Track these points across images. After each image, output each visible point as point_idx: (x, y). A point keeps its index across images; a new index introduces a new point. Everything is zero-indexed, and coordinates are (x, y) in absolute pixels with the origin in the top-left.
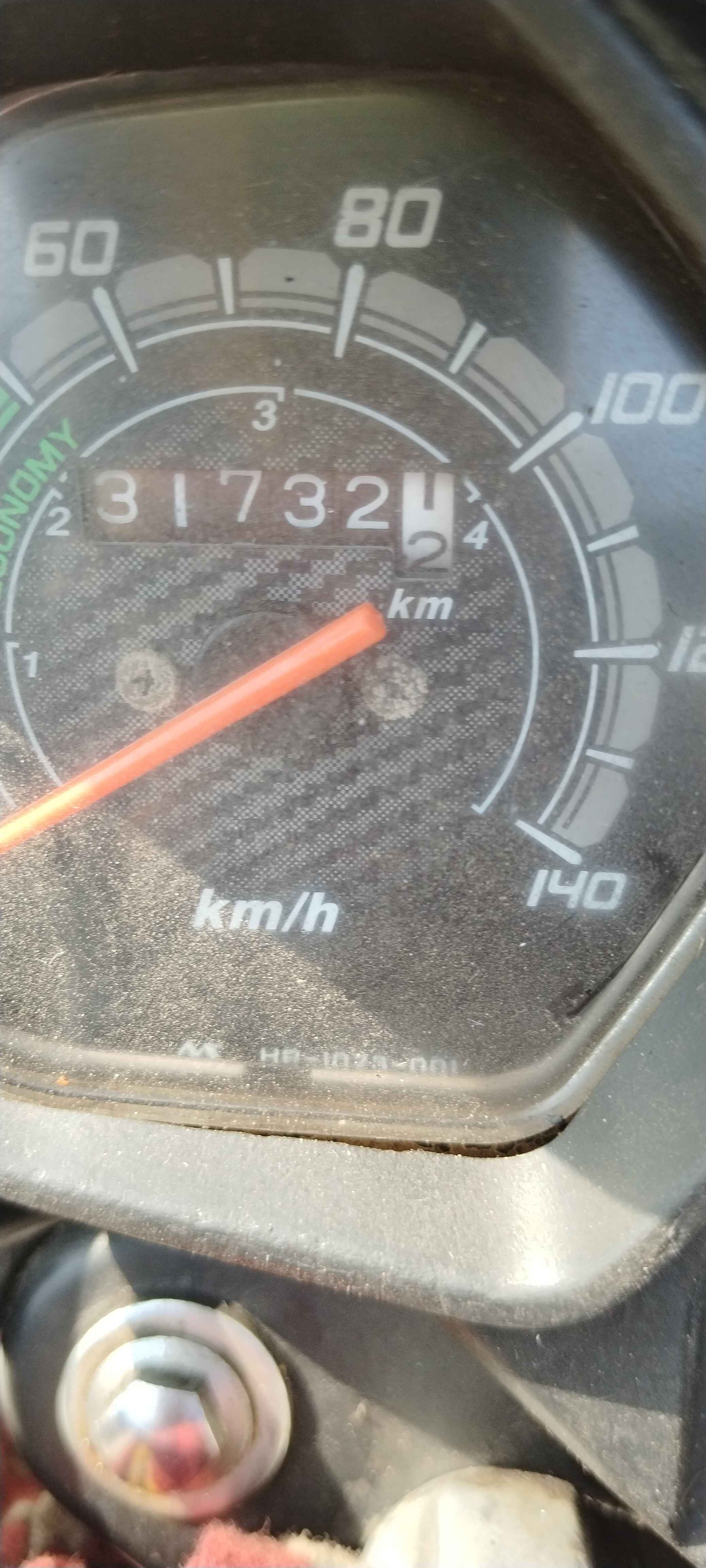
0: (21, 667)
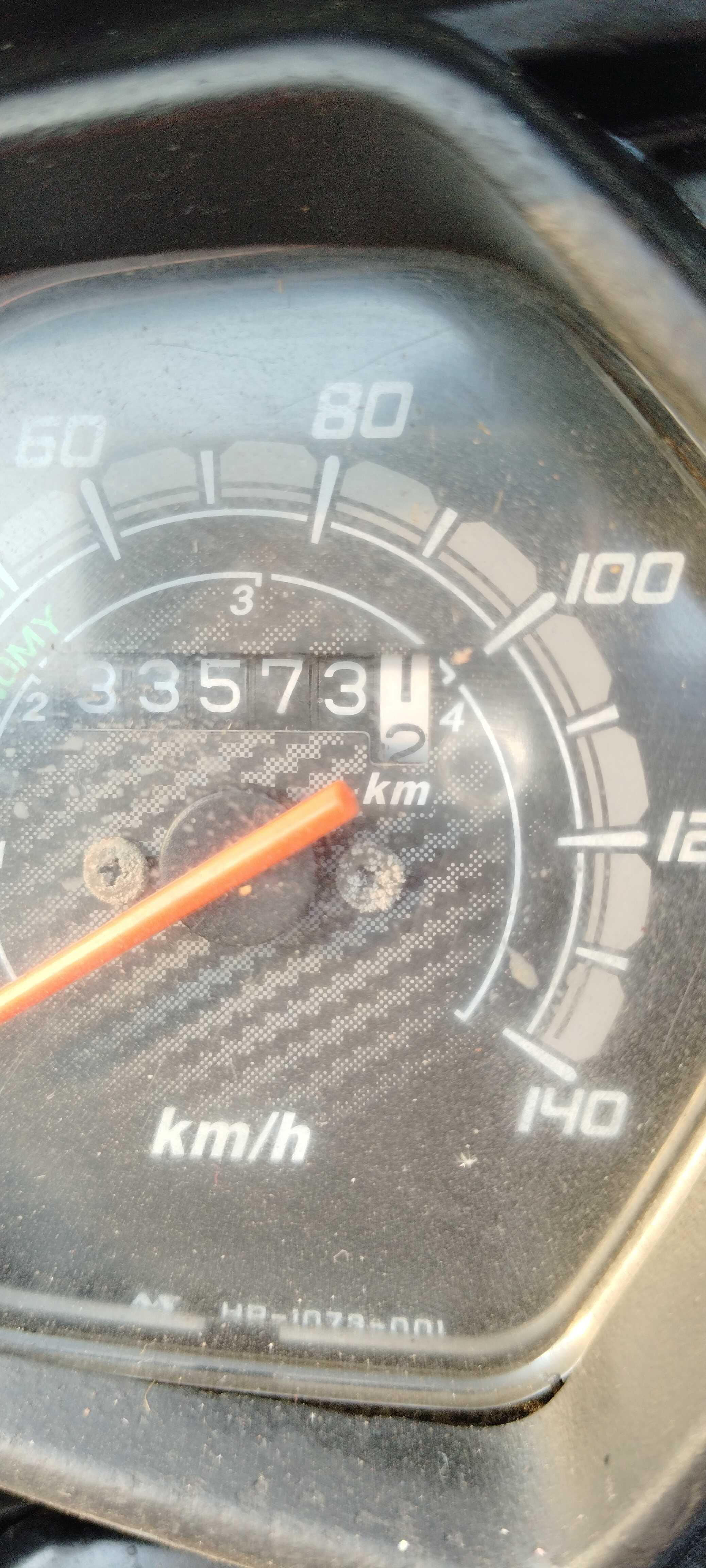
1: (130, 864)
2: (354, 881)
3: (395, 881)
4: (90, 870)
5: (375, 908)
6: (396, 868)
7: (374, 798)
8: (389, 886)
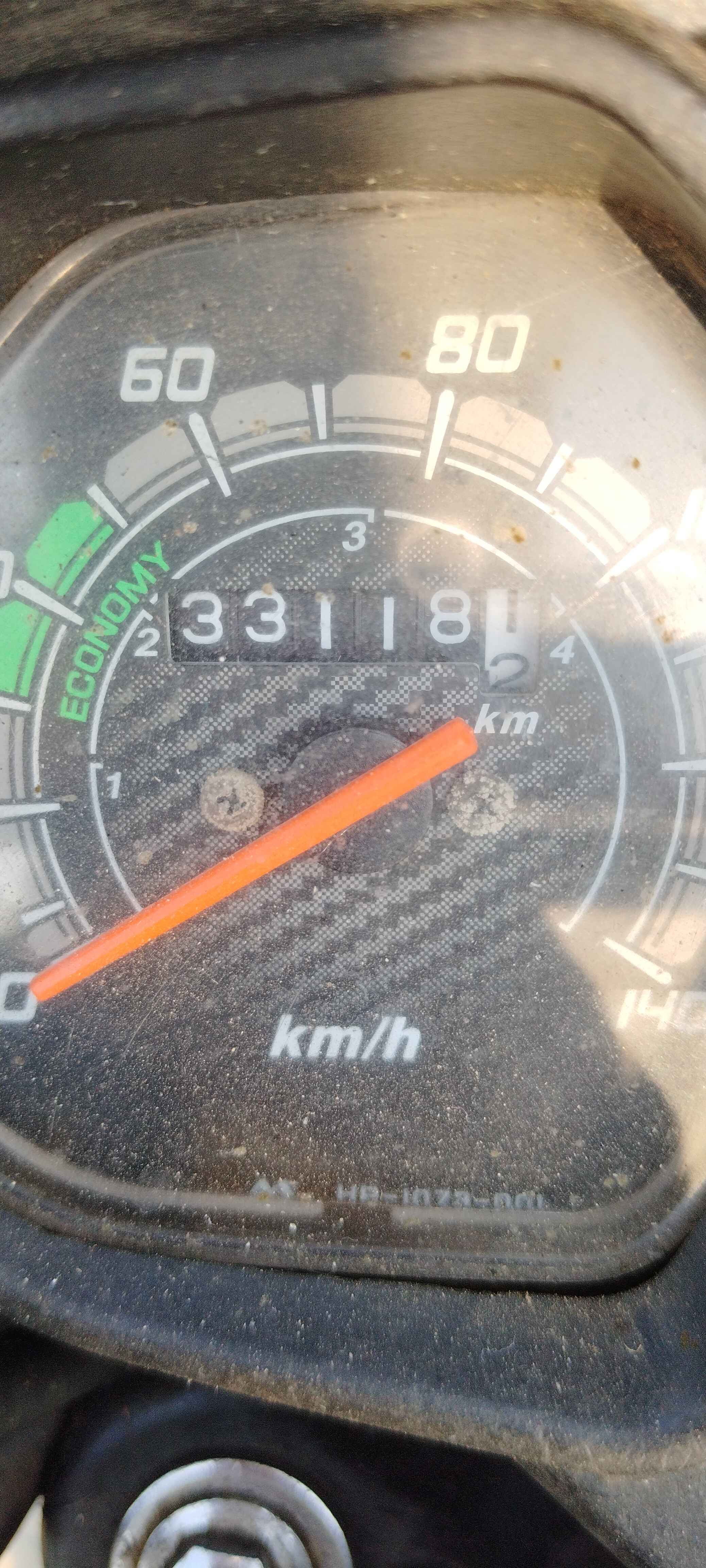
0: (105, 787)
1: (248, 795)
2: (467, 808)
3: (509, 807)
4: (207, 800)
5: (486, 833)
6: (509, 795)
7: (484, 728)
8: (500, 812)
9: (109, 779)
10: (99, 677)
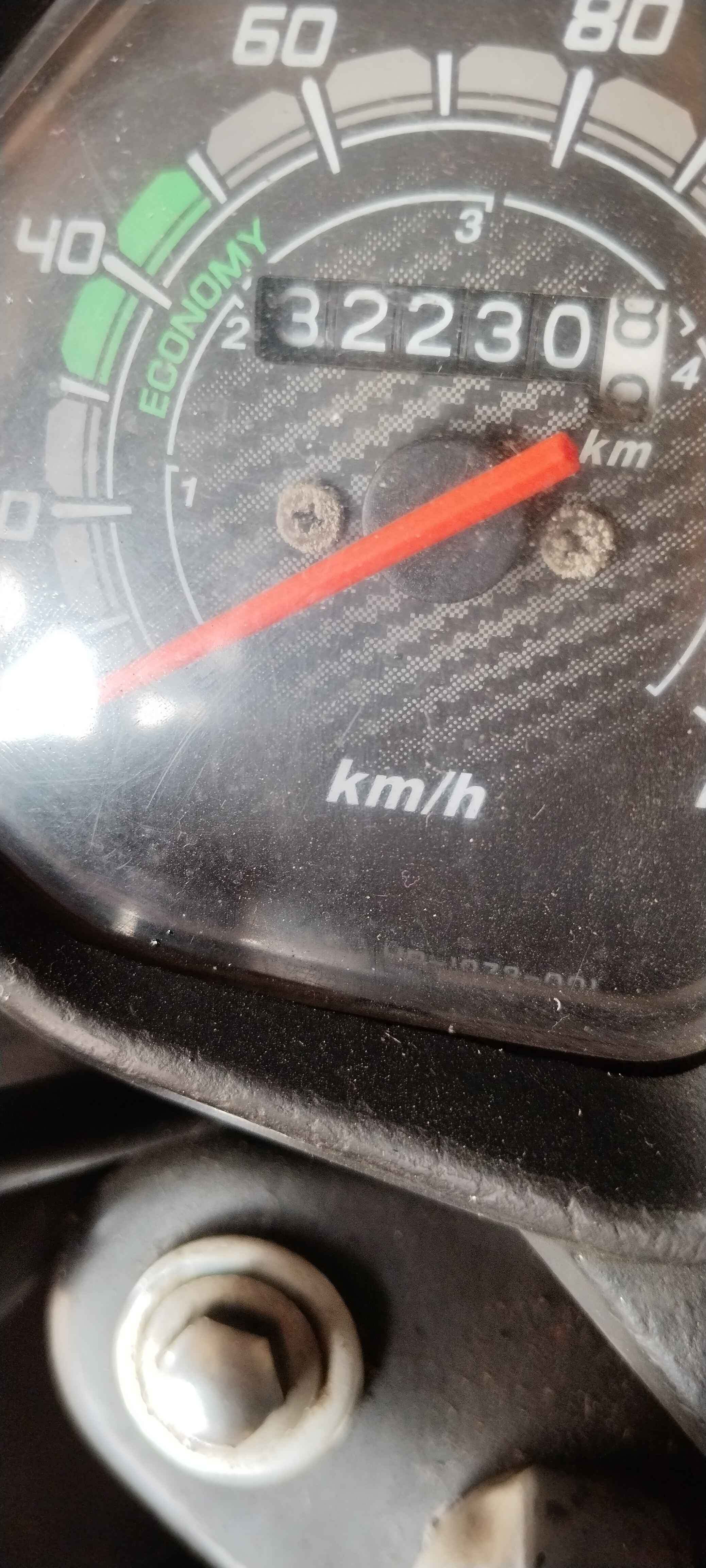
0: (179, 493)
1: (326, 511)
2: (561, 544)
3: (604, 548)
4: (284, 515)
5: (579, 575)
6: (606, 534)
7: (590, 457)
8: (596, 552)
9: (184, 484)
10: (182, 368)
